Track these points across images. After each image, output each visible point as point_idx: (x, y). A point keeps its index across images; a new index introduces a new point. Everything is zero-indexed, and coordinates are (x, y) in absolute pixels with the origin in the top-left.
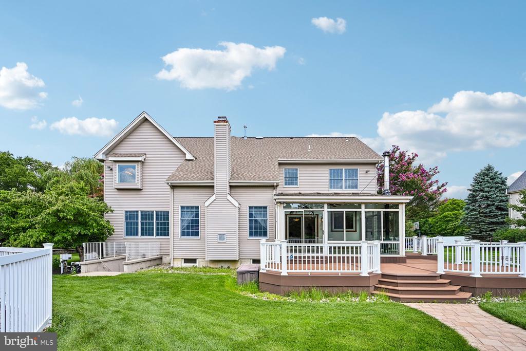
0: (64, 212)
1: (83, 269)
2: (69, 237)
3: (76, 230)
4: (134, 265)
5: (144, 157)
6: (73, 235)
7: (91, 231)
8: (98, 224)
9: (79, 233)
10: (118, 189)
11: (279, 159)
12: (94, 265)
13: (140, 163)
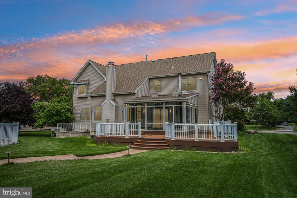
0: (52, 110)
1: (57, 134)
2: (54, 121)
3: (56, 118)
4: (75, 134)
5: (89, 81)
6: (56, 120)
7: (62, 118)
8: (65, 115)
9: (58, 119)
10: (78, 98)
11: (149, 76)
12: (62, 133)
13: (86, 85)
